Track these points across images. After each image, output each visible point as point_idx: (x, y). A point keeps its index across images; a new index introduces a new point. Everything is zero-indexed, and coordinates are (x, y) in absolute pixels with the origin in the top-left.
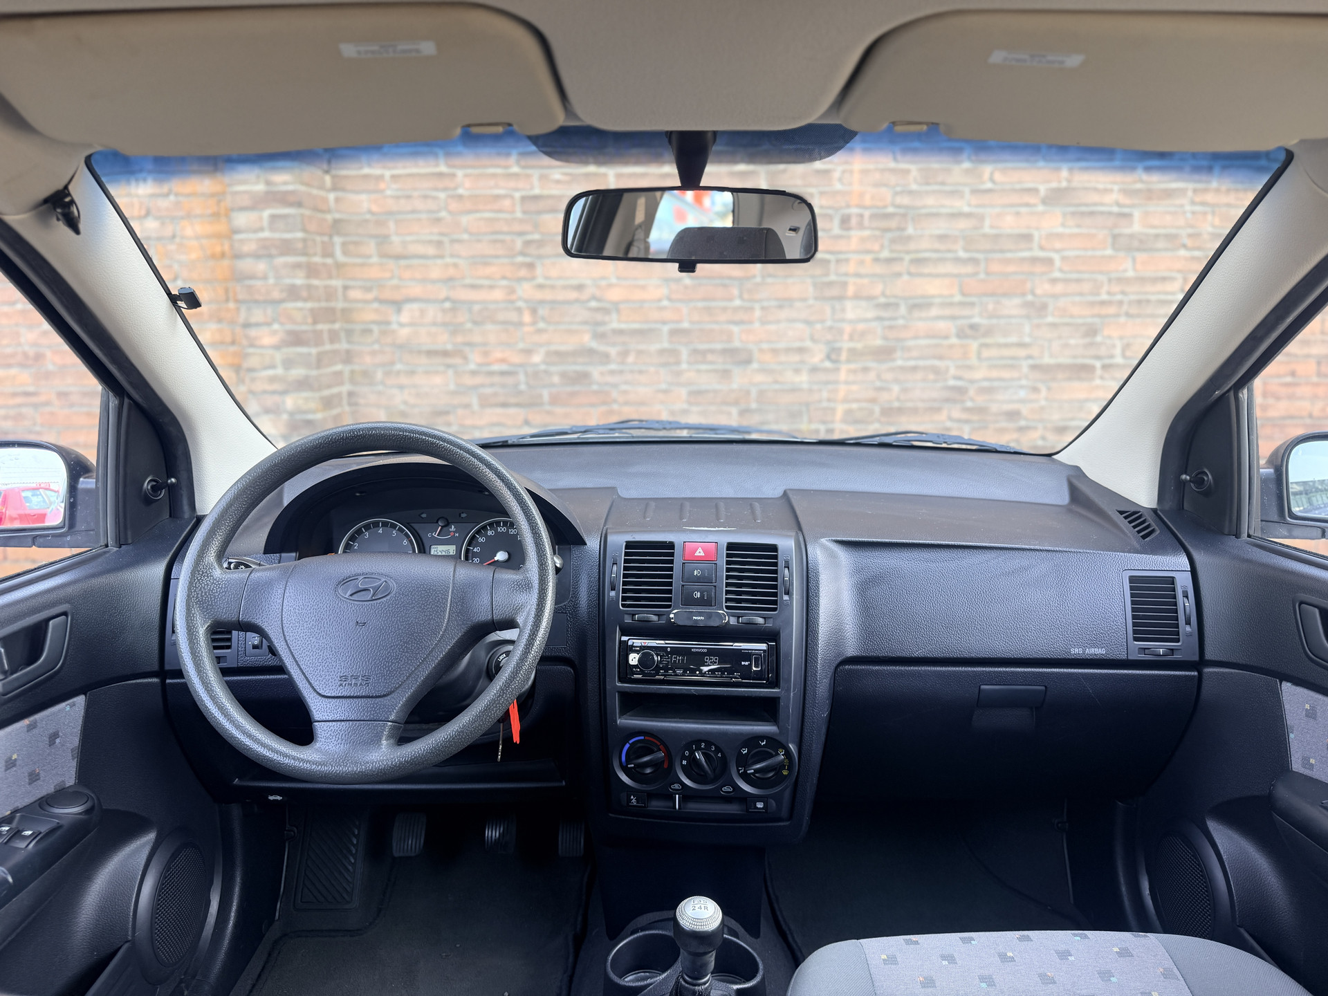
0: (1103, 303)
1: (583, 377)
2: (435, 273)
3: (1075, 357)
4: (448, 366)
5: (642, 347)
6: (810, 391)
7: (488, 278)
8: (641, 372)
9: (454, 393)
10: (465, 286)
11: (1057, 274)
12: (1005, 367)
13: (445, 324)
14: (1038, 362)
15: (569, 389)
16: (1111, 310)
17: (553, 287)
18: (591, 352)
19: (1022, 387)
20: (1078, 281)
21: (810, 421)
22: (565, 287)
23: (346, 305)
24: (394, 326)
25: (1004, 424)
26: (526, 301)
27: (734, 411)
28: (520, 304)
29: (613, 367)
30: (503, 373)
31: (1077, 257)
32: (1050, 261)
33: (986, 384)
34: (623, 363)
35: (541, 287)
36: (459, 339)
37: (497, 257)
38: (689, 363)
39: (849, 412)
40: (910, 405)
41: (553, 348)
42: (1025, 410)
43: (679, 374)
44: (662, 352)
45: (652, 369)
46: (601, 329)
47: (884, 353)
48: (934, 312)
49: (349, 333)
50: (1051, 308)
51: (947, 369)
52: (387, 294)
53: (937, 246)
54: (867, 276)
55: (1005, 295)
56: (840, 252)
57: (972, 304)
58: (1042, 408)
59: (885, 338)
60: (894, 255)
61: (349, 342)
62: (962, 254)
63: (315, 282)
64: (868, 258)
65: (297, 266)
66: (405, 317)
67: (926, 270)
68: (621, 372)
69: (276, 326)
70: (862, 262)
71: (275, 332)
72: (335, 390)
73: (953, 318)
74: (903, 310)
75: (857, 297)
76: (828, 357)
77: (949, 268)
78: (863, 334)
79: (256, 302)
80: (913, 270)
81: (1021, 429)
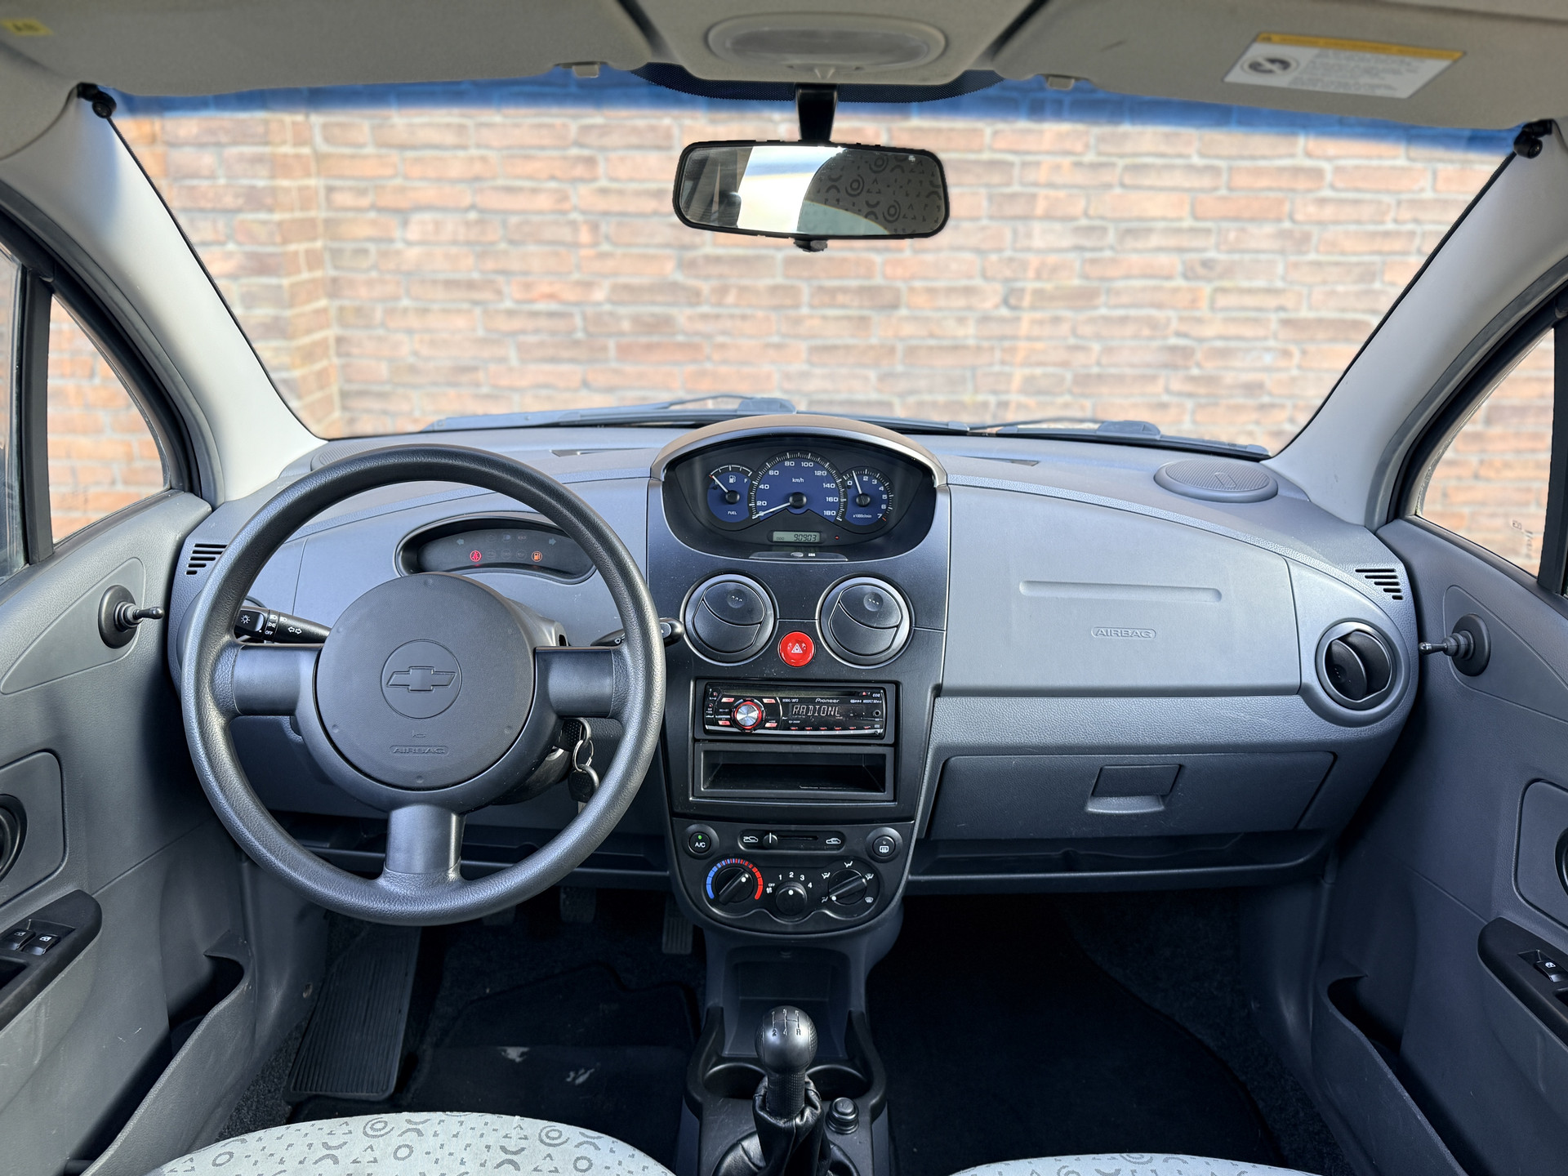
0: (1387, 234)
1: (663, 324)
2: (456, 170)
3: (1343, 310)
4: (475, 303)
5: (745, 282)
6: (979, 349)
7: (530, 178)
8: (744, 317)
9: (484, 342)
10: (496, 189)
11: (1327, 193)
12: (1247, 320)
13: (468, 243)
14: (1292, 315)
15: (644, 340)
16: (1397, 245)
17: (621, 192)
18: (674, 287)
19: (1268, 349)
20: (1356, 202)
21: (976, 391)
22: (638, 194)
23: (332, 214)
24: (399, 245)
25: (1240, 400)
26: (583, 212)
27: (872, 375)
28: (575, 216)
29: (705, 309)
30: (551, 315)
31: (1357, 168)
32: (1318, 173)
33: (1219, 344)
34: (719, 304)
35: (604, 191)
36: (490, 265)
37: (542, 148)
38: (812, 306)
39: (1029, 380)
40: (1113, 371)
41: (622, 280)
42: (1267, 379)
43: (798, 321)
44: (774, 290)
45: (760, 314)
46: (690, 255)
47: (1083, 298)
48: (1155, 241)
49: (336, 254)
50: (1314, 240)
51: (1169, 320)
52: (388, 200)
53: (1163, 148)
54: (1065, 186)
55: (1252, 220)
56: (1028, 153)
57: (1208, 231)
58: (1293, 380)
59: (1086, 277)
60: (1103, 159)
61: (336, 267)
62: (1196, 160)
63: (285, 183)
64: (1066, 161)
65: (258, 160)
66: (413, 233)
67: (1147, 182)
68: (717, 317)
69: (231, 247)
70: (1057, 168)
71: (229, 255)
72: (318, 336)
73: (1180, 250)
74: (1111, 237)
75: (1048, 217)
76: (1006, 302)
77: (1178, 179)
78: (1055, 269)
79: (202, 210)
80: (1128, 180)
81: (1262, 407)
